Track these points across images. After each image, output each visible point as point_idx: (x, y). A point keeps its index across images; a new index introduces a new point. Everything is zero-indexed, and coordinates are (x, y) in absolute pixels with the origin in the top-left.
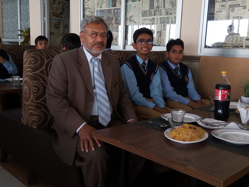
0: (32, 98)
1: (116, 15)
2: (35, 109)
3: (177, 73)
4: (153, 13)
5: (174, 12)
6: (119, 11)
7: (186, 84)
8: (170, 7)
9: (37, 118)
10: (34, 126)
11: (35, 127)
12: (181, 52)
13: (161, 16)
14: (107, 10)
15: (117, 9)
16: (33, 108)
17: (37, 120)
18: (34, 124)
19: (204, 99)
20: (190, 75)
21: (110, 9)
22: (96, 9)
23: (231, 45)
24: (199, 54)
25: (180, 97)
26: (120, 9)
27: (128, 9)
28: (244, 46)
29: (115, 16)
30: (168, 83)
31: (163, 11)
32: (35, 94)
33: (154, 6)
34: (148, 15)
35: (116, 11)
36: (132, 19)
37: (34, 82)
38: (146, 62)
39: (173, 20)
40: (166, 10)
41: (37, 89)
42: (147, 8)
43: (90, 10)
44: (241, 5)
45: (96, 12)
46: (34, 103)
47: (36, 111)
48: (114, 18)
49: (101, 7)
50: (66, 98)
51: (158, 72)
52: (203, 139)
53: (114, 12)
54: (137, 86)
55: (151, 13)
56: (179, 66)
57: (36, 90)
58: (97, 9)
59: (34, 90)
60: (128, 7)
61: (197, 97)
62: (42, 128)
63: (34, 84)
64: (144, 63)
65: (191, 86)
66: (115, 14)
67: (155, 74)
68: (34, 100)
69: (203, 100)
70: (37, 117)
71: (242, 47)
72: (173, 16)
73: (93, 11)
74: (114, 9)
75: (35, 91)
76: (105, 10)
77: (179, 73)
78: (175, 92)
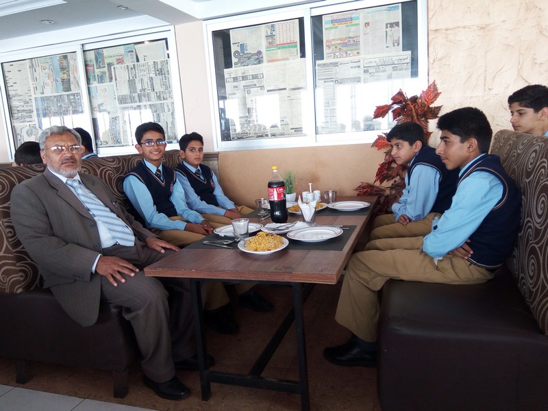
0: (7, 246)
1: (73, 104)
2: (14, 262)
3: (199, 177)
4: (137, 99)
5: (170, 96)
6: (79, 97)
7: (213, 189)
8: (162, 90)
9: (22, 276)
10: (17, 289)
11: (19, 292)
12: (201, 149)
13: (150, 103)
14: (55, 97)
15: (74, 95)
16: (11, 262)
17: (22, 279)
18: (18, 286)
19: (239, 206)
20: (215, 178)
21: (61, 96)
22: (33, 97)
23: (253, 135)
24: (216, 150)
25: (212, 207)
26: (78, 94)
27: (93, 94)
28: (269, 135)
29: (71, 105)
30: (191, 191)
31: (153, 95)
32: (10, 240)
33: (136, 88)
34: (129, 101)
35: (72, 97)
36: (102, 108)
37: (5, 220)
38: (160, 168)
39: (170, 107)
40: (156, 93)
41: (12, 230)
42: (125, 91)
43: (21, 98)
44: (258, 85)
45: (33, 100)
46: (12, 253)
47: (18, 264)
48: (71, 108)
49: (43, 93)
50: (53, 235)
51: (177, 180)
52: (285, 246)
53: (69, 99)
54: (154, 204)
55: (134, 98)
56: (199, 168)
57: (11, 232)
58: (36, 96)
59: (8, 233)
60: (93, 90)
61: (230, 205)
62: (32, 288)
63: (6, 224)
64: (158, 170)
65: (218, 192)
66: (71, 103)
67: (174, 183)
68: (11, 248)
69: (239, 208)
70: (21, 274)
71: (267, 135)
72: (169, 101)
73: (27, 100)
74: (68, 95)
75: (10, 235)
76: (51, 97)
77: (202, 177)
78: (204, 202)
